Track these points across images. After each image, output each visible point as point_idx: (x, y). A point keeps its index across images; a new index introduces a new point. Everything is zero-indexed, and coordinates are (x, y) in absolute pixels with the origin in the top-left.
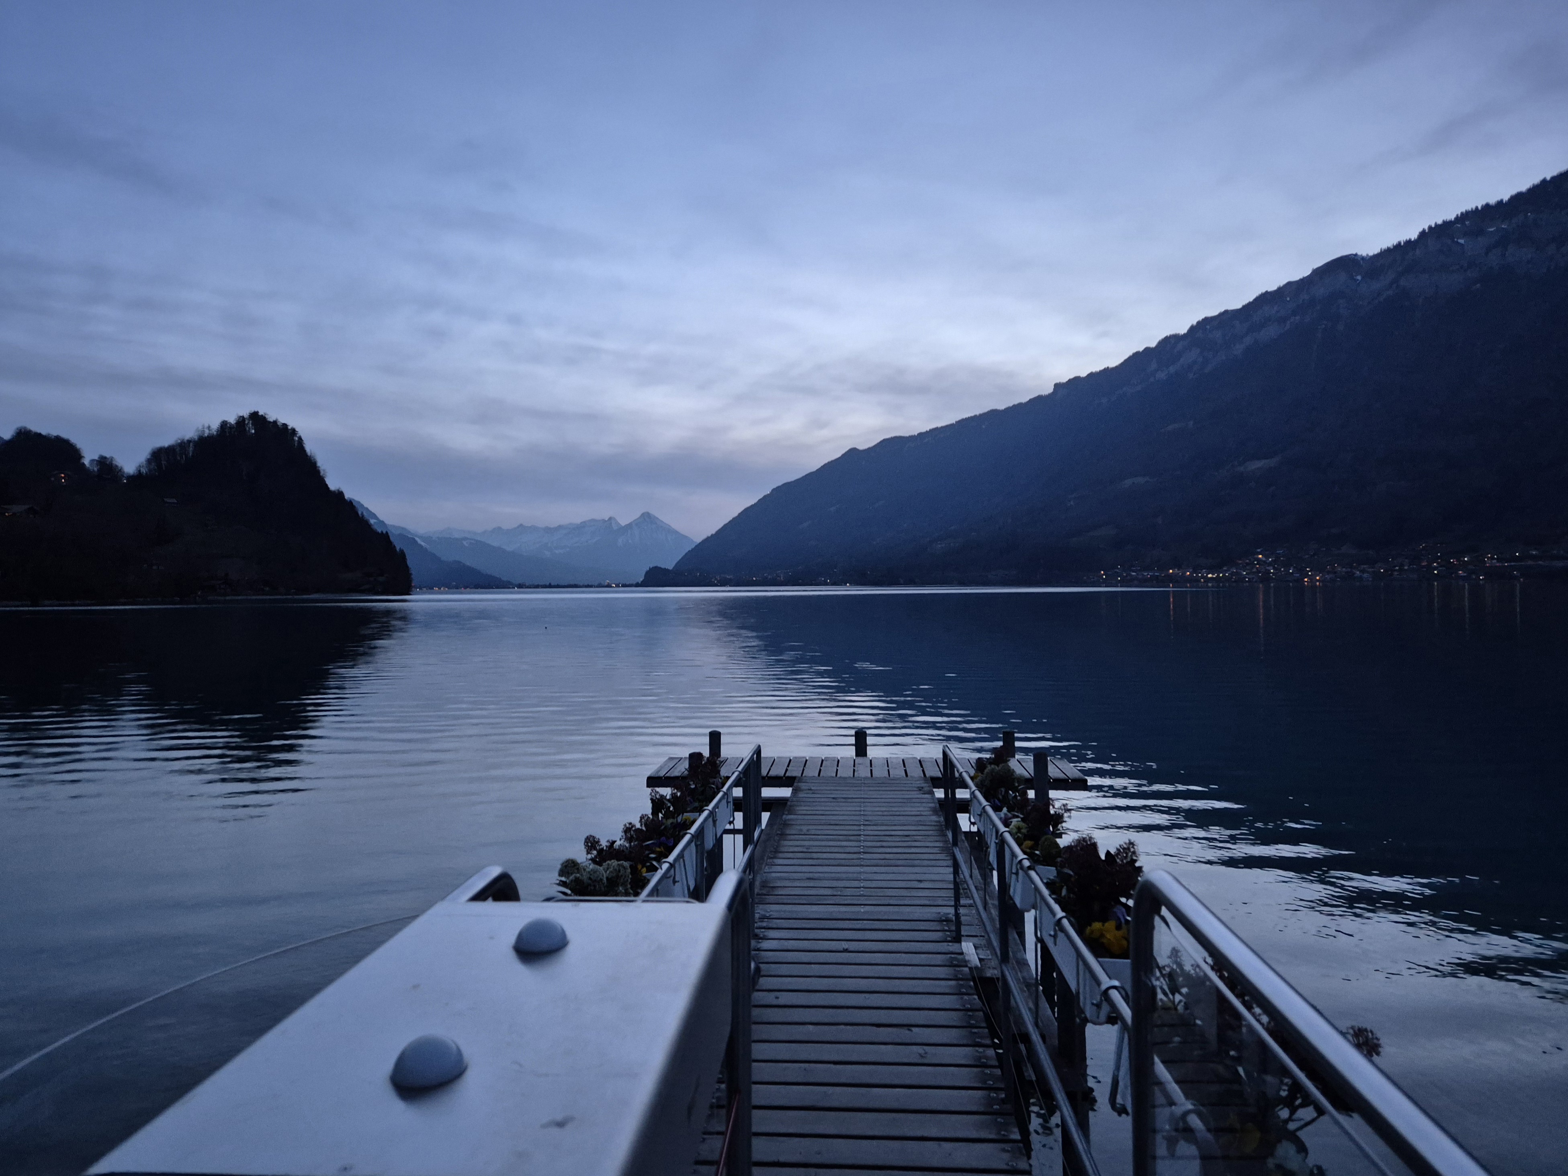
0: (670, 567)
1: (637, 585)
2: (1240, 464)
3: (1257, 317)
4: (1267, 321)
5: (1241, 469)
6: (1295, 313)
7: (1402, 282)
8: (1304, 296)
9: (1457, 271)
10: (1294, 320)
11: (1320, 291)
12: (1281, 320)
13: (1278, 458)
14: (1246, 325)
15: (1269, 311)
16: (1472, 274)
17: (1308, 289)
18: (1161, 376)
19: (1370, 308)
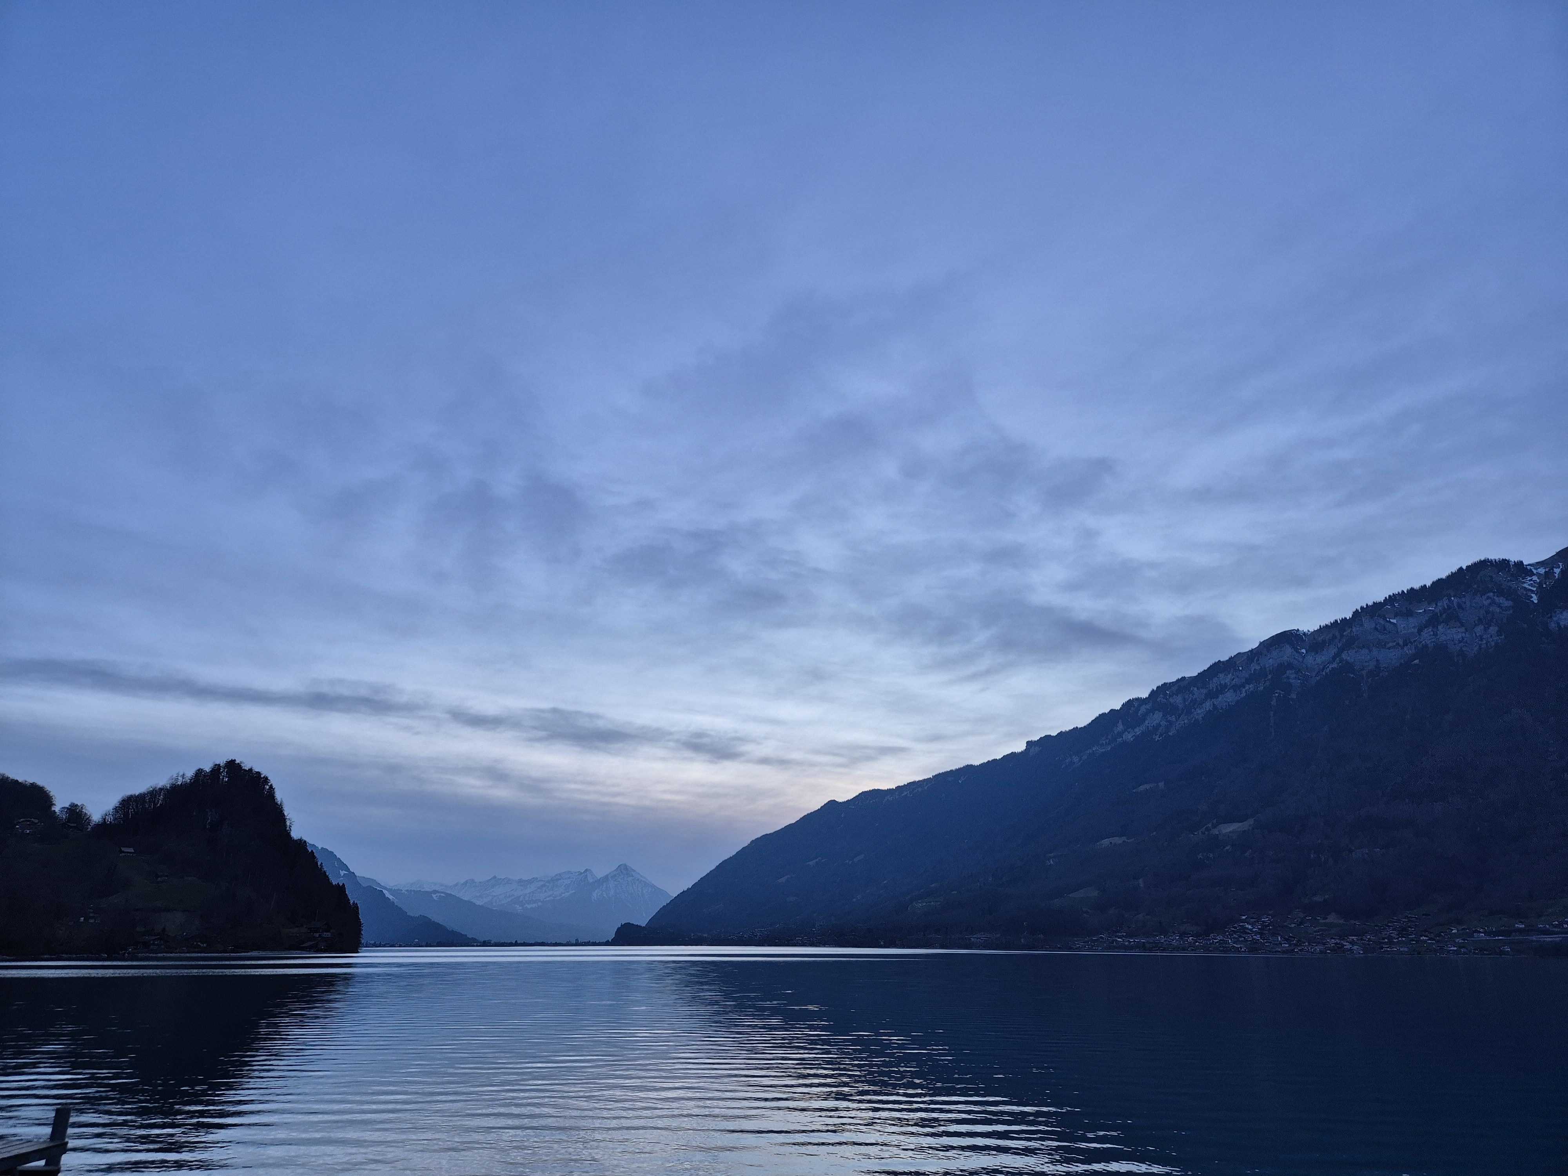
0: (644, 925)
1: (607, 943)
2: (1214, 826)
3: (1213, 684)
4: (1222, 689)
5: (1215, 832)
6: (1248, 681)
7: (1344, 656)
8: (1255, 667)
9: (1394, 647)
10: (1250, 687)
11: (1270, 661)
12: (1236, 688)
13: (1251, 821)
14: (1204, 691)
15: (1225, 679)
16: (1409, 651)
17: (1258, 660)
18: (1128, 737)
19: (1318, 678)
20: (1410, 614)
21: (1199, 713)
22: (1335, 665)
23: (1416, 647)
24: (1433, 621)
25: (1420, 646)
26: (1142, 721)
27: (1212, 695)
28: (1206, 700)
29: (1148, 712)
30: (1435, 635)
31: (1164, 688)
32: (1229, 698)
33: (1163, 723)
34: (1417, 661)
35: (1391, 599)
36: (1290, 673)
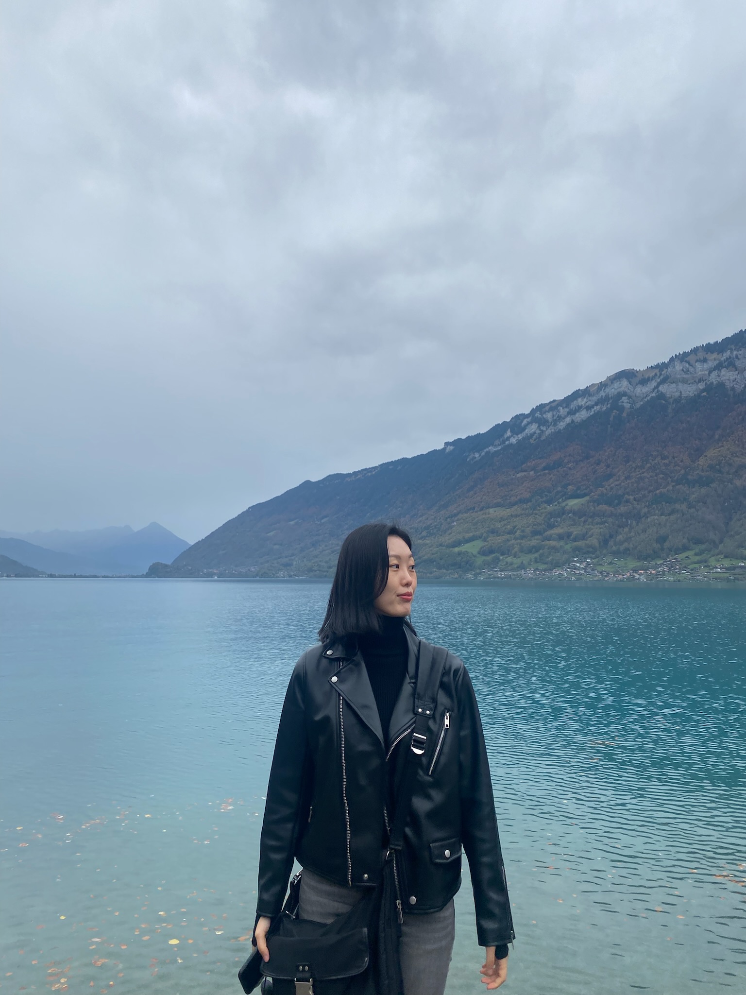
0: (169, 563)
1: (142, 576)
2: (563, 501)
3: (573, 405)
4: (579, 408)
5: (564, 504)
6: (596, 404)
7: (660, 388)
8: (602, 394)
9: (692, 383)
10: (596, 408)
11: (612, 391)
12: (588, 408)
13: (587, 498)
14: (567, 410)
15: (581, 402)
16: (701, 386)
17: (604, 389)
18: (513, 440)
19: (642, 403)
20: (705, 360)
21: (562, 425)
22: (654, 395)
23: (706, 384)
24: (719, 367)
25: (708, 383)
26: (524, 429)
27: (572, 413)
28: (567, 416)
29: (528, 424)
30: (719, 376)
31: (541, 408)
32: (583, 415)
33: (538, 431)
34: (705, 394)
35: (695, 351)
36: (624, 399)
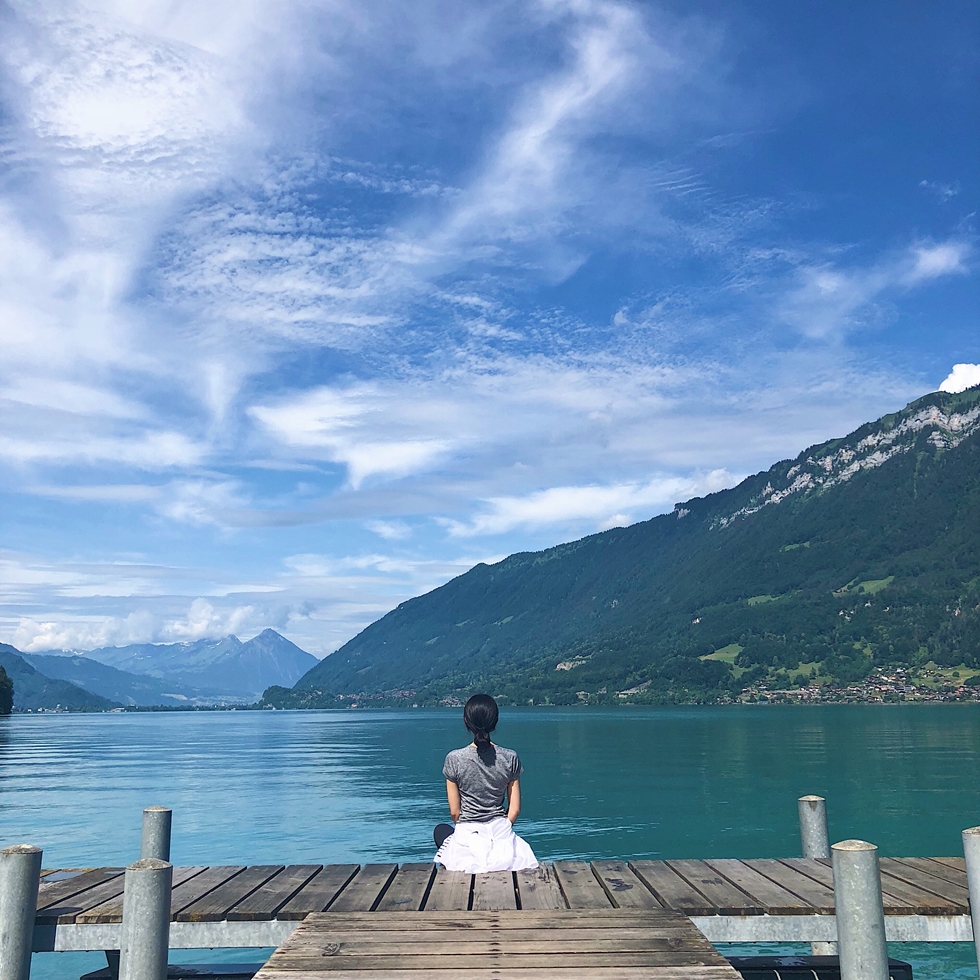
0: (290, 685)
1: (255, 707)
2: (856, 584)
3: (861, 445)
5: (857, 589)
6: (895, 443)
8: (902, 428)
10: (896, 449)
11: (913, 424)
12: (885, 449)
13: (891, 578)
14: (852, 452)
15: (871, 440)
17: (905, 422)
18: (776, 499)
19: (962, 440)
26: (790, 482)
29: (797, 474)
31: (813, 450)
32: (878, 458)
33: (812, 485)
36: (935, 435)
